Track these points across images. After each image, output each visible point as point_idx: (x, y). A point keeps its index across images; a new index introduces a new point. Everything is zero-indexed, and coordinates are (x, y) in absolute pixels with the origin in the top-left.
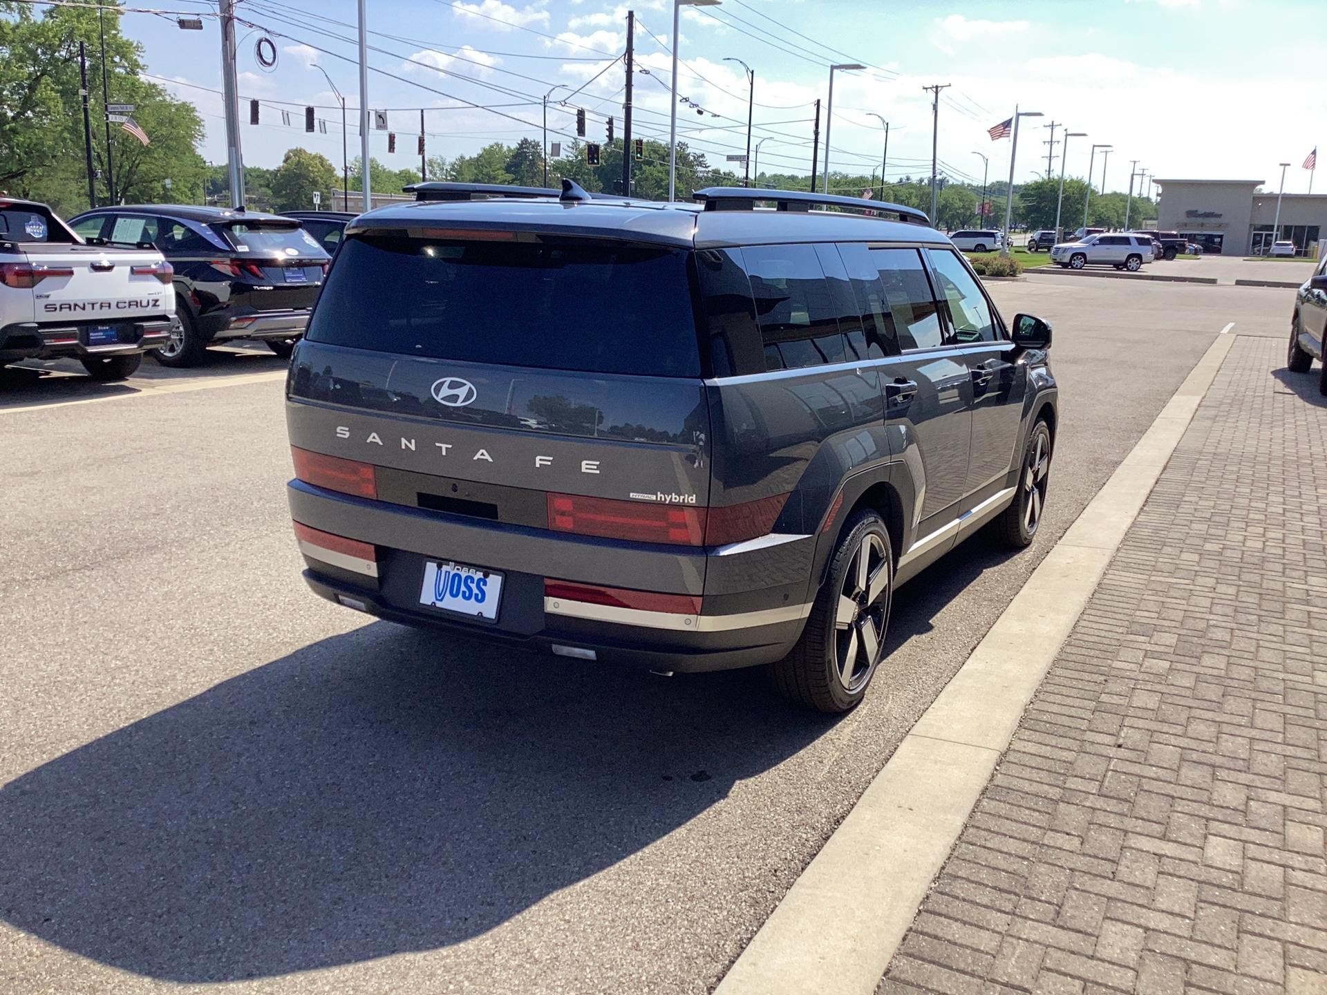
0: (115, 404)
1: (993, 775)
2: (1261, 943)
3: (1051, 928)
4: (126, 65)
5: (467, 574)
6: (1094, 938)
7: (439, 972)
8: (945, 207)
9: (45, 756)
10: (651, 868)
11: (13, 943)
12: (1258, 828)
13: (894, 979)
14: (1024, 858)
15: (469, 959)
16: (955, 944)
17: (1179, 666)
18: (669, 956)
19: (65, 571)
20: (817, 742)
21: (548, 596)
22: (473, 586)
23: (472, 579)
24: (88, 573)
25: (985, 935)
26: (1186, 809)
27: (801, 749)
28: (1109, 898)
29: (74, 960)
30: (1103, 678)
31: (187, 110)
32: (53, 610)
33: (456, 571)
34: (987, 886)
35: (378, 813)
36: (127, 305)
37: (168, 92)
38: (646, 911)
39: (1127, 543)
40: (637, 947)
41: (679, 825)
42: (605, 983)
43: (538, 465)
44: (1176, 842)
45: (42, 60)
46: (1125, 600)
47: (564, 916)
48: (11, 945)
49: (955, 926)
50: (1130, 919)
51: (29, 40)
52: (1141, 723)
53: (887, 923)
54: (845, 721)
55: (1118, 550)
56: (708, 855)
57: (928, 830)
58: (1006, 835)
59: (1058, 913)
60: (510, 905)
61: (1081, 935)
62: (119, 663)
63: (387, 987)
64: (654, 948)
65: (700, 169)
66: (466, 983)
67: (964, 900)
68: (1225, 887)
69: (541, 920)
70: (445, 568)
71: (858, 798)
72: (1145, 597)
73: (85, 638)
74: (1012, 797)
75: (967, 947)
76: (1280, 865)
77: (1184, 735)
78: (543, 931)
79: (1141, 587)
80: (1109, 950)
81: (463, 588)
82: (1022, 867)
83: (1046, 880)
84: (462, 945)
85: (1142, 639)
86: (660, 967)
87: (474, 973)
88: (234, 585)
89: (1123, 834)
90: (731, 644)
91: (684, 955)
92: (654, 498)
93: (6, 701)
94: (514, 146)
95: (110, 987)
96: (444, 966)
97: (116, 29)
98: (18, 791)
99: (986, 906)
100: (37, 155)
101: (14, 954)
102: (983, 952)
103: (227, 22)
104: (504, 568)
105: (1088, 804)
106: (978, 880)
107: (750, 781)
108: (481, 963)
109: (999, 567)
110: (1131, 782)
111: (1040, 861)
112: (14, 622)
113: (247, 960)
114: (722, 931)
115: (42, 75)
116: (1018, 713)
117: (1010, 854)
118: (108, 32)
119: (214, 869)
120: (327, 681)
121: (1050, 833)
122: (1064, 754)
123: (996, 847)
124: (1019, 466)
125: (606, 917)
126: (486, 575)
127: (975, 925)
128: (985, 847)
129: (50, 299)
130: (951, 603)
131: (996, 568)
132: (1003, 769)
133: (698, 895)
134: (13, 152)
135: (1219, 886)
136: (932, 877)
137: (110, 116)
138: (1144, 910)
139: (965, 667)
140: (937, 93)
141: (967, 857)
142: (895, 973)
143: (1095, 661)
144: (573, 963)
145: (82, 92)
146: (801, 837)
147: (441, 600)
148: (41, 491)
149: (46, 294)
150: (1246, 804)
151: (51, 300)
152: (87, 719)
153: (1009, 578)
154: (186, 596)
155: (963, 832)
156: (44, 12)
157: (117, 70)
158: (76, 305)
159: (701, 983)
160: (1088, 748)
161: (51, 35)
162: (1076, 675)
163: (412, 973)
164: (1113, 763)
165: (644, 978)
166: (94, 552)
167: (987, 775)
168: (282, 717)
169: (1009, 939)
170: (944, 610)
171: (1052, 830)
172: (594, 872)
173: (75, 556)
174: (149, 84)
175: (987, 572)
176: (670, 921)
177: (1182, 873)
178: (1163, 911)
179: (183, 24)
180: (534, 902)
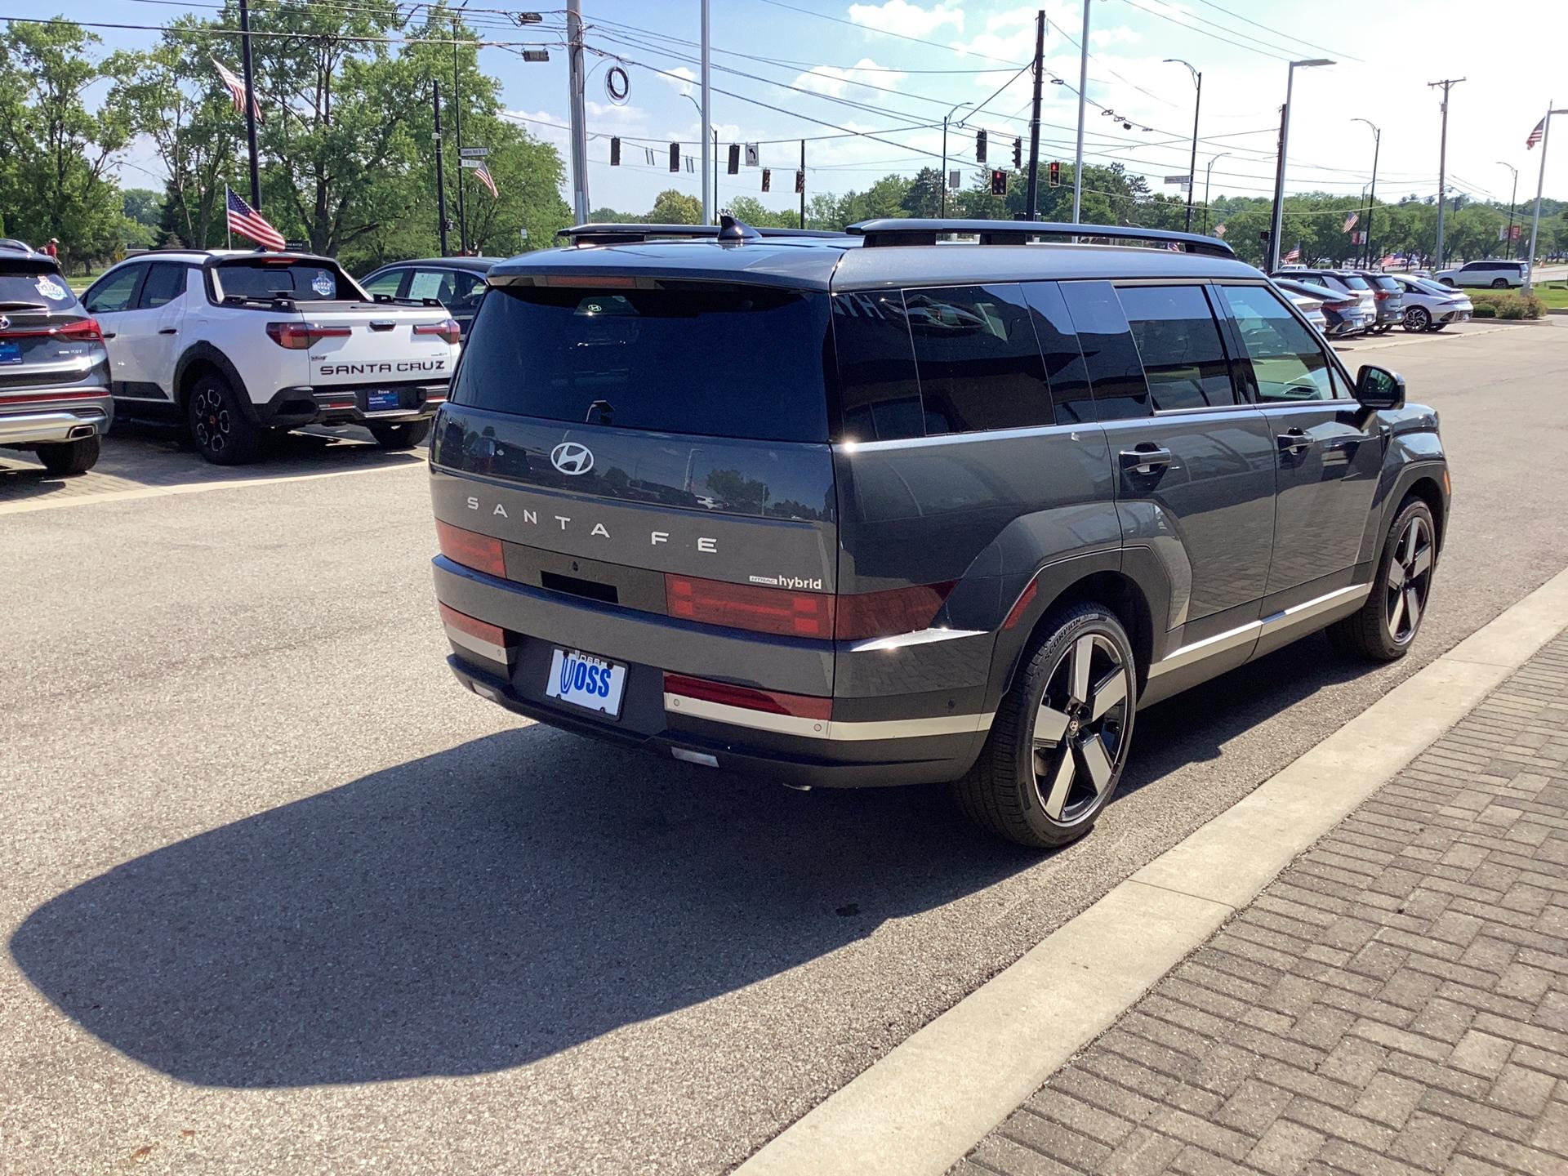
0: (392, 474)
1: (1214, 936)
2: (1479, 1169)
3: (1202, 1121)
4: (483, 104)
5: (591, 664)
6: (1255, 1141)
7: (464, 1099)
8: (1460, 232)
9: (164, 841)
10: (745, 1008)
11: (56, 1026)
12: (1545, 1027)
13: (977, 1161)
14: (1207, 1037)
15: (501, 1090)
16: (1070, 1129)
17: (1532, 817)
18: (723, 1109)
19: (266, 650)
20: (1007, 882)
21: (668, 692)
22: (597, 678)
23: (597, 670)
24: (288, 652)
25: (1113, 1122)
26: (1456, 995)
27: (983, 887)
28: (1297, 1094)
29: (104, 1050)
30: (1418, 827)
31: (548, 152)
32: (237, 689)
33: (581, 661)
34: (1143, 1065)
35: (473, 924)
36: (409, 367)
37: (528, 132)
38: (719, 1055)
39: (1538, 660)
40: (691, 1095)
41: (799, 963)
42: (637, 1130)
43: (654, 543)
44: (1421, 1034)
45: (398, 103)
46: (1499, 731)
47: (624, 1051)
48: (53, 1029)
49: (1080, 1108)
50: (1312, 1122)
51: (385, 82)
52: (1444, 886)
53: (994, 1095)
54: (1054, 858)
55: (1521, 668)
56: (818, 1000)
57: (1097, 993)
58: (1195, 1007)
59: (1221, 1106)
60: (570, 1035)
61: (1237, 1135)
62: (278, 748)
63: (403, 1109)
64: (710, 1097)
65: (1138, 194)
66: (487, 1115)
67: (1106, 1079)
68: (1461, 1095)
69: (597, 1055)
70: (571, 656)
71: (1028, 950)
72: (1529, 729)
73: (255, 720)
74: (1224, 965)
75: (1084, 1134)
76: (1553, 1075)
77: (1497, 904)
78: (594, 1067)
79: (1530, 715)
80: (1267, 1156)
81: (588, 680)
82: (1198, 1046)
83: (1223, 1064)
84: (500, 1074)
85: (1498, 780)
86: (707, 1119)
87: (500, 1104)
88: (430, 670)
89: (1352, 1018)
90: (875, 756)
91: (741, 1109)
92: (775, 582)
93: (153, 783)
94: (912, 176)
95: (128, 1080)
96: (471, 1094)
97: (474, 66)
98: (124, 874)
99: (1130, 1089)
100: (390, 207)
101: (52, 1038)
102: (1101, 1142)
103: (576, 51)
104: (627, 659)
105: (1323, 979)
106: (1135, 1057)
107: (904, 921)
108: (511, 1095)
109: (1346, 684)
110: (1395, 957)
111: (1226, 1043)
112: (195, 701)
113: (273, 1067)
114: (796, 1087)
115: (397, 118)
116: (1283, 861)
117: (1191, 1031)
118: (464, 69)
119: (280, 969)
120: (480, 778)
121: (1256, 1010)
122: (1321, 916)
123: (1176, 1020)
124: (1375, 557)
125: (670, 1058)
126: (610, 666)
127: (1106, 1110)
128: (1162, 1019)
129: (326, 360)
130: (1258, 726)
131: (1341, 686)
132: (1229, 930)
133: (786, 1043)
134: (365, 204)
135: (1453, 1093)
136: (1076, 1047)
137: (463, 161)
138: (1337, 1113)
139: (1241, 803)
140: (1446, 90)
141: (1134, 1029)
142: (980, 1155)
143: (1419, 805)
144: (612, 1105)
145: (435, 136)
146: (939, 989)
147: (566, 692)
148: (278, 565)
149: (323, 355)
150: (1543, 996)
151: (326, 363)
152: (222, 805)
153: (1354, 698)
154: (377, 680)
155: (1143, 999)
156: (400, 50)
157: (474, 111)
158: (353, 367)
159: (747, 1142)
160: (1357, 911)
161: (406, 73)
162: (1385, 821)
163: (434, 1098)
164: (1381, 932)
165: (683, 1130)
166: (305, 630)
167: (1204, 934)
168: (417, 814)
169: (1142, 1130)
170: (1245, 734)
171: (1260, 1007)
172: (679, 1007)
173: (283, 634)
174: (508, 124)
175: (1326, 690)
176: (741, 1070)
177: (1410, 1072)
178: (1362, 1117)
179: (528, 56)
180: (597, 1035)
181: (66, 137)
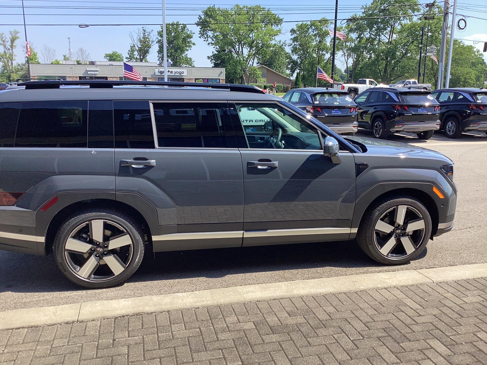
100: (407, 69)
103: (446, 14)
137: (427, 53)
145: (420, 46)
181: (321, 52)
